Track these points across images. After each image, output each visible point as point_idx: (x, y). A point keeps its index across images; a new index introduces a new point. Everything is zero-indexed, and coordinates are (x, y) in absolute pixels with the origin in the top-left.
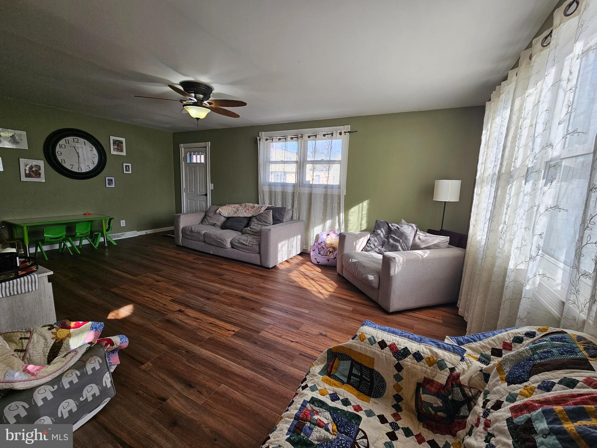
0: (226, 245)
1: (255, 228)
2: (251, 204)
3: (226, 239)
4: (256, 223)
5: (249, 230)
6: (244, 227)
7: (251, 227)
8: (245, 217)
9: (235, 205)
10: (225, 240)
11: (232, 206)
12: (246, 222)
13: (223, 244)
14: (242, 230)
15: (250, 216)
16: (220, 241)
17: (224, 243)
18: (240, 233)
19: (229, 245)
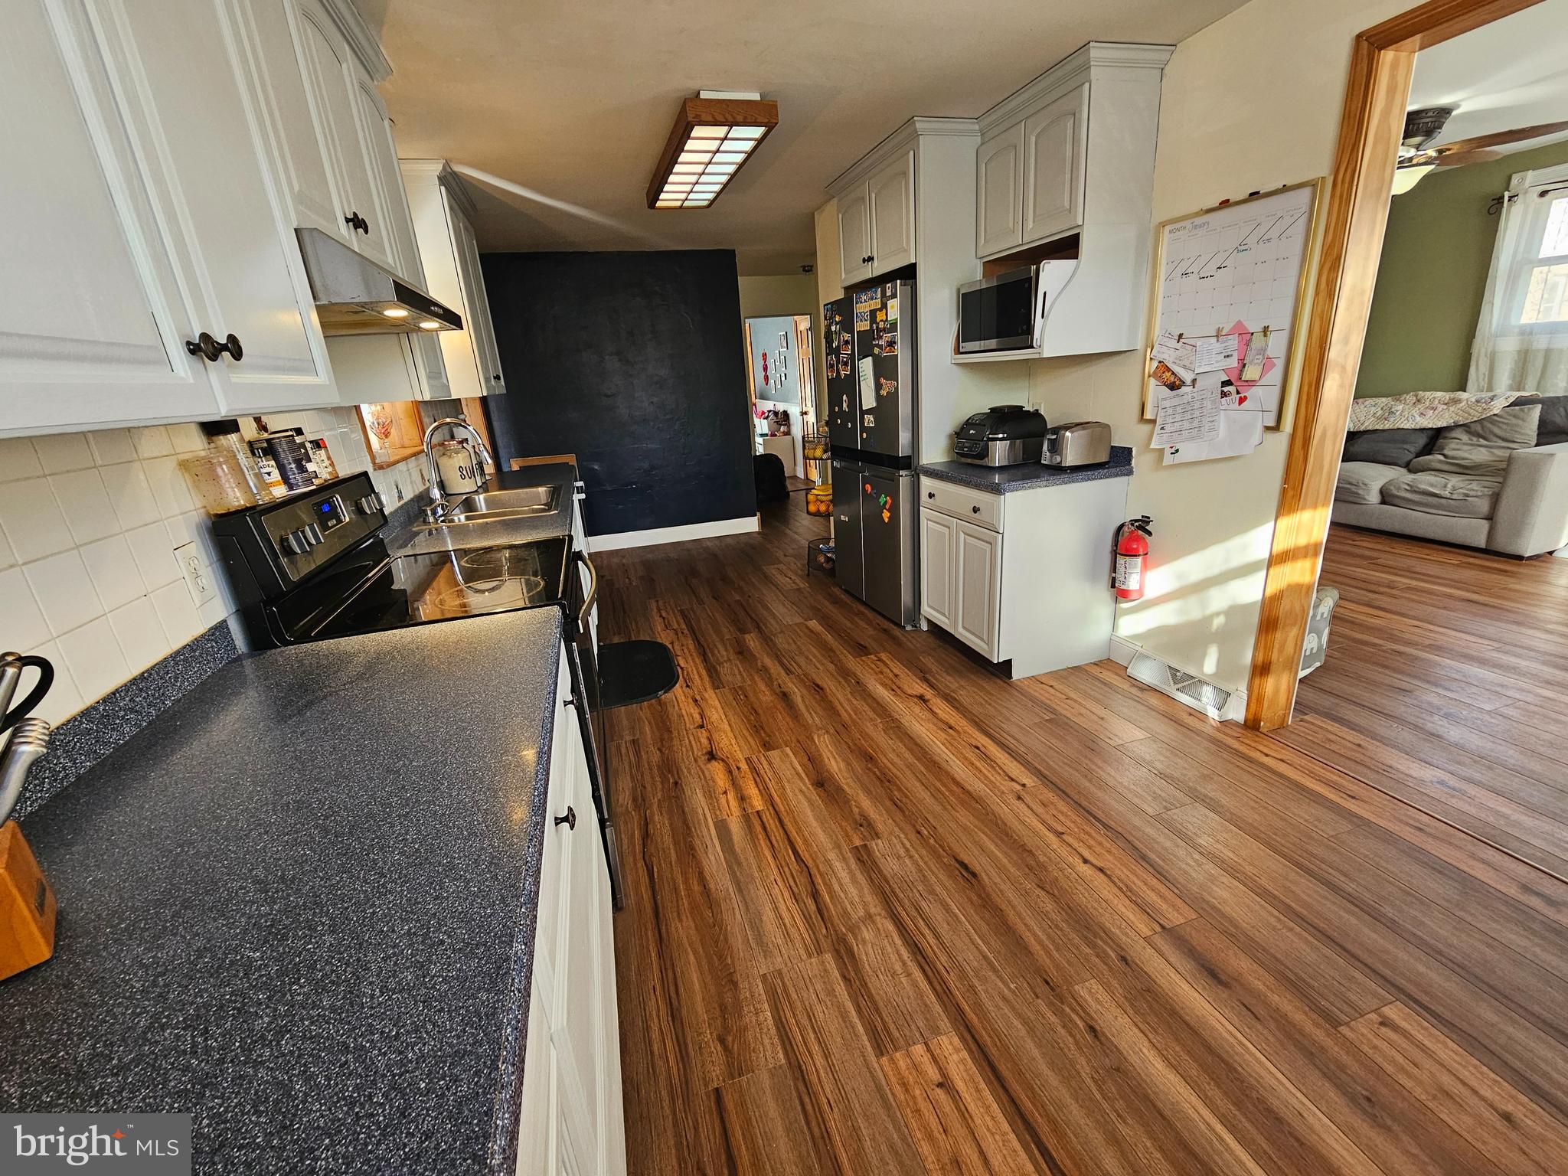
0: (1367, 497)
1: (1466, 455)
2: (1439, 394)
3: (1367, 481)
4: (1467, 444)
5: (1440, 461)
6: (1414, 455)
7: (1446, 452)
8: (1422, 430)
9: (1375, 399)
10: (1365, 485)
11: (1367, 403)
12: (1422, 441)
13: (1357, 493)
14: (1411, 461)
15: (1440, 424)
16: (1349, 486)
17: (1360, 492)
18: (1404, 471)
19: (1374, 497)
